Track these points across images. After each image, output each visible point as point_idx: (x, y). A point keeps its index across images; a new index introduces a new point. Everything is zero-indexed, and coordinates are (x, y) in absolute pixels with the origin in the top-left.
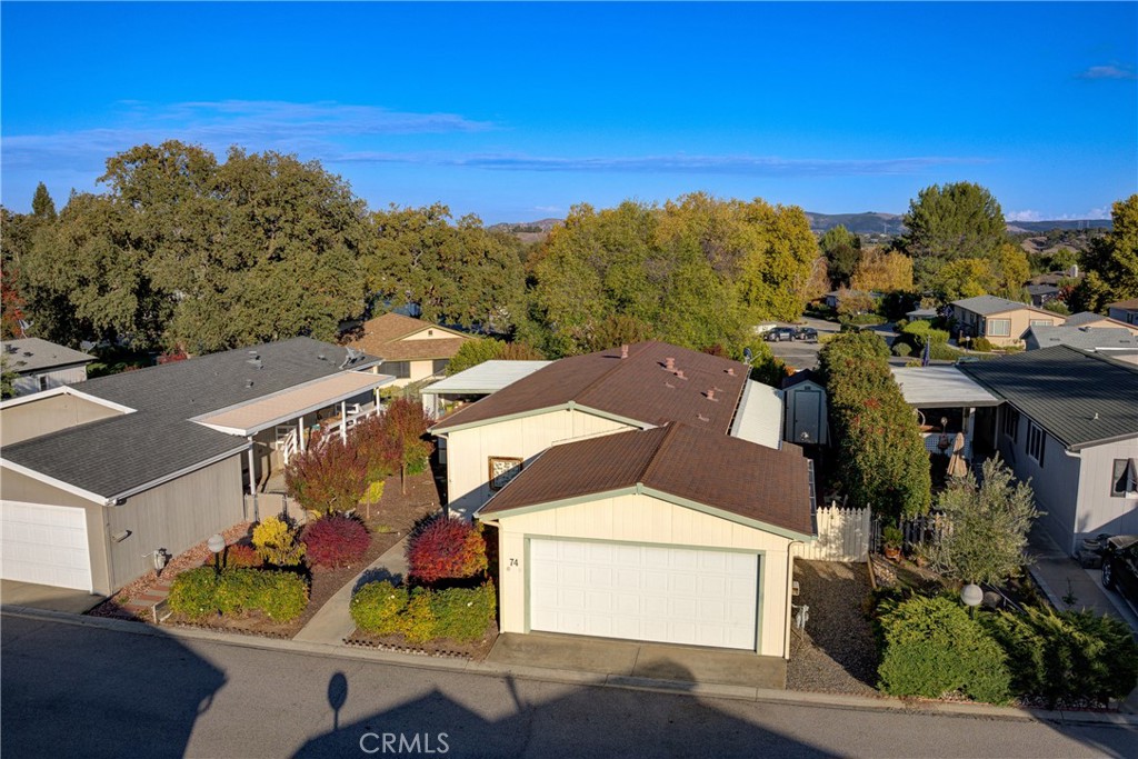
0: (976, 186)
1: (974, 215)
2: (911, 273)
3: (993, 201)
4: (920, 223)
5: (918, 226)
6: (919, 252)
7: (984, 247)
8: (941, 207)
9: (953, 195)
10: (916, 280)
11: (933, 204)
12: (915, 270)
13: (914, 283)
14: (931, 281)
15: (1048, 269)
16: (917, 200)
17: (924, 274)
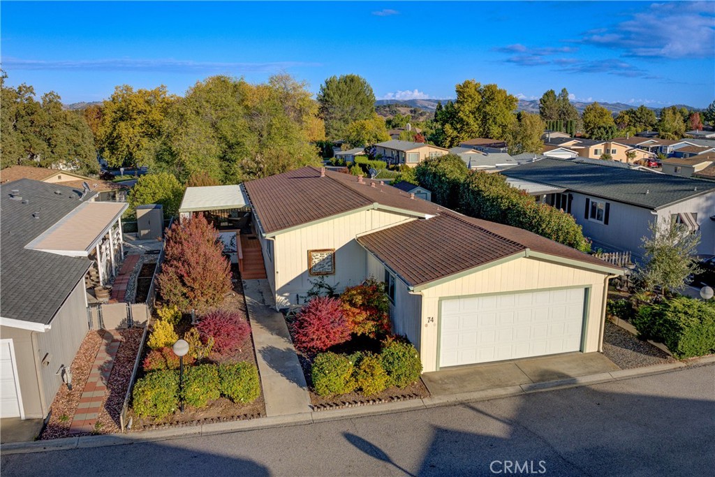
0: (358, 77)
1: (358, 94)
2: (324, 130)
3: (368, 86)
4: (328, 99)
5: (326, 101)
6: (328, 117)
7: (365, 113)
8: (340, 89)
9: (346, 82)
10: (327, 134)
11: (334, 88)
12: (326, 128)
13: (326, 136)
14: (336, 135)
15: (391, 126)
16: (324, 85)
17: (332, 130)
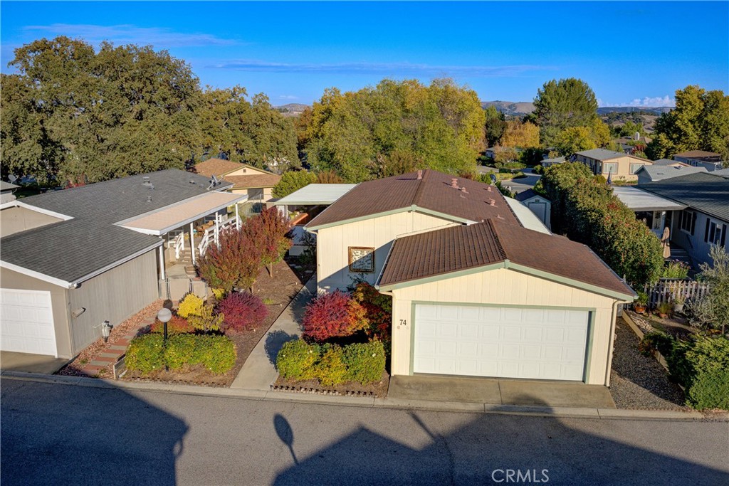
0: (579, 81)
1: (578, 99)
2: (538, 137)
3: (590, 91)
4: (544, 104)
5: (543, 106)
6: (544, 123)
7: (584, 120)
8: (558, 94)
9: (565, 86)
10: (541, 141)
11: (553, 92)
12: (540, 134)
13: (540, 143)
14: (551, 142)
15: (619, 135)
16: (542, 90)
17: (546, 137)
